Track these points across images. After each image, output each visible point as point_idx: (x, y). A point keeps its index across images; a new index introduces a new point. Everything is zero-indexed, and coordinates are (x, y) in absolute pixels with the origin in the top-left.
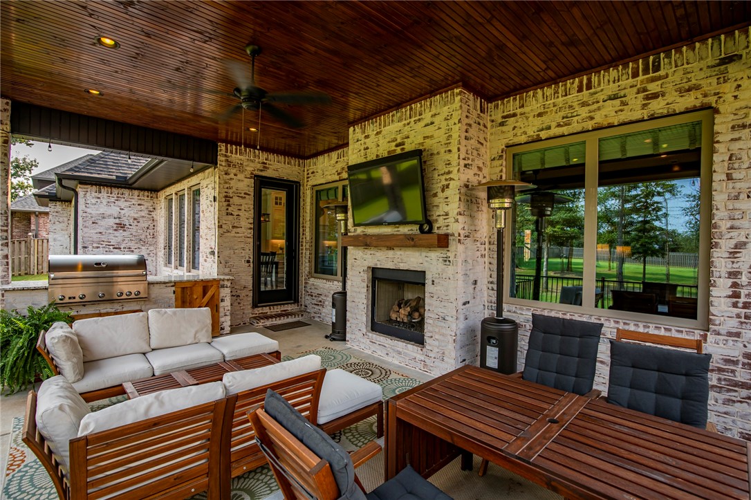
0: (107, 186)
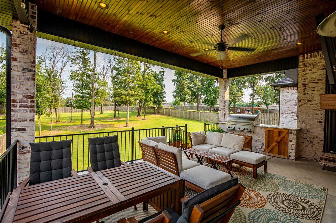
0: (292, 87)
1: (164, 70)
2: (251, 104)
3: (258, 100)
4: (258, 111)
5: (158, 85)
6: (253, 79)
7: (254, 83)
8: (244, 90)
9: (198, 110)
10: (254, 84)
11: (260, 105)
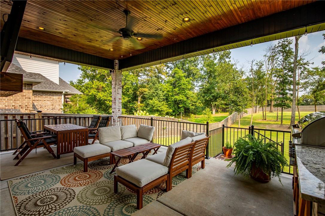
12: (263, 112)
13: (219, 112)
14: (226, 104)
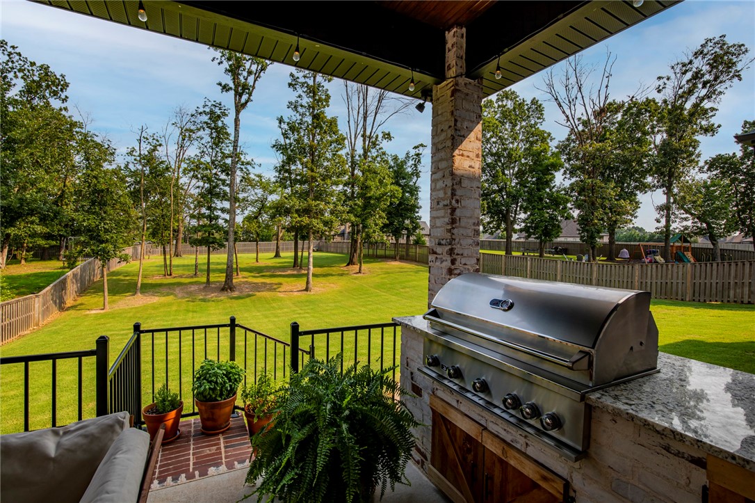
1: (420, 152)
2: (661, 233)
3: (685, 223)
4: (685, 253)
5: (392, 186)
6: (669, 162)
7: (671, 175)
8: (640, 196)
9: (508, 251)
10: (670, 177)
11: (691, 237)
12: (165, 259)
13: (23, 262)
14: (48, 237)
